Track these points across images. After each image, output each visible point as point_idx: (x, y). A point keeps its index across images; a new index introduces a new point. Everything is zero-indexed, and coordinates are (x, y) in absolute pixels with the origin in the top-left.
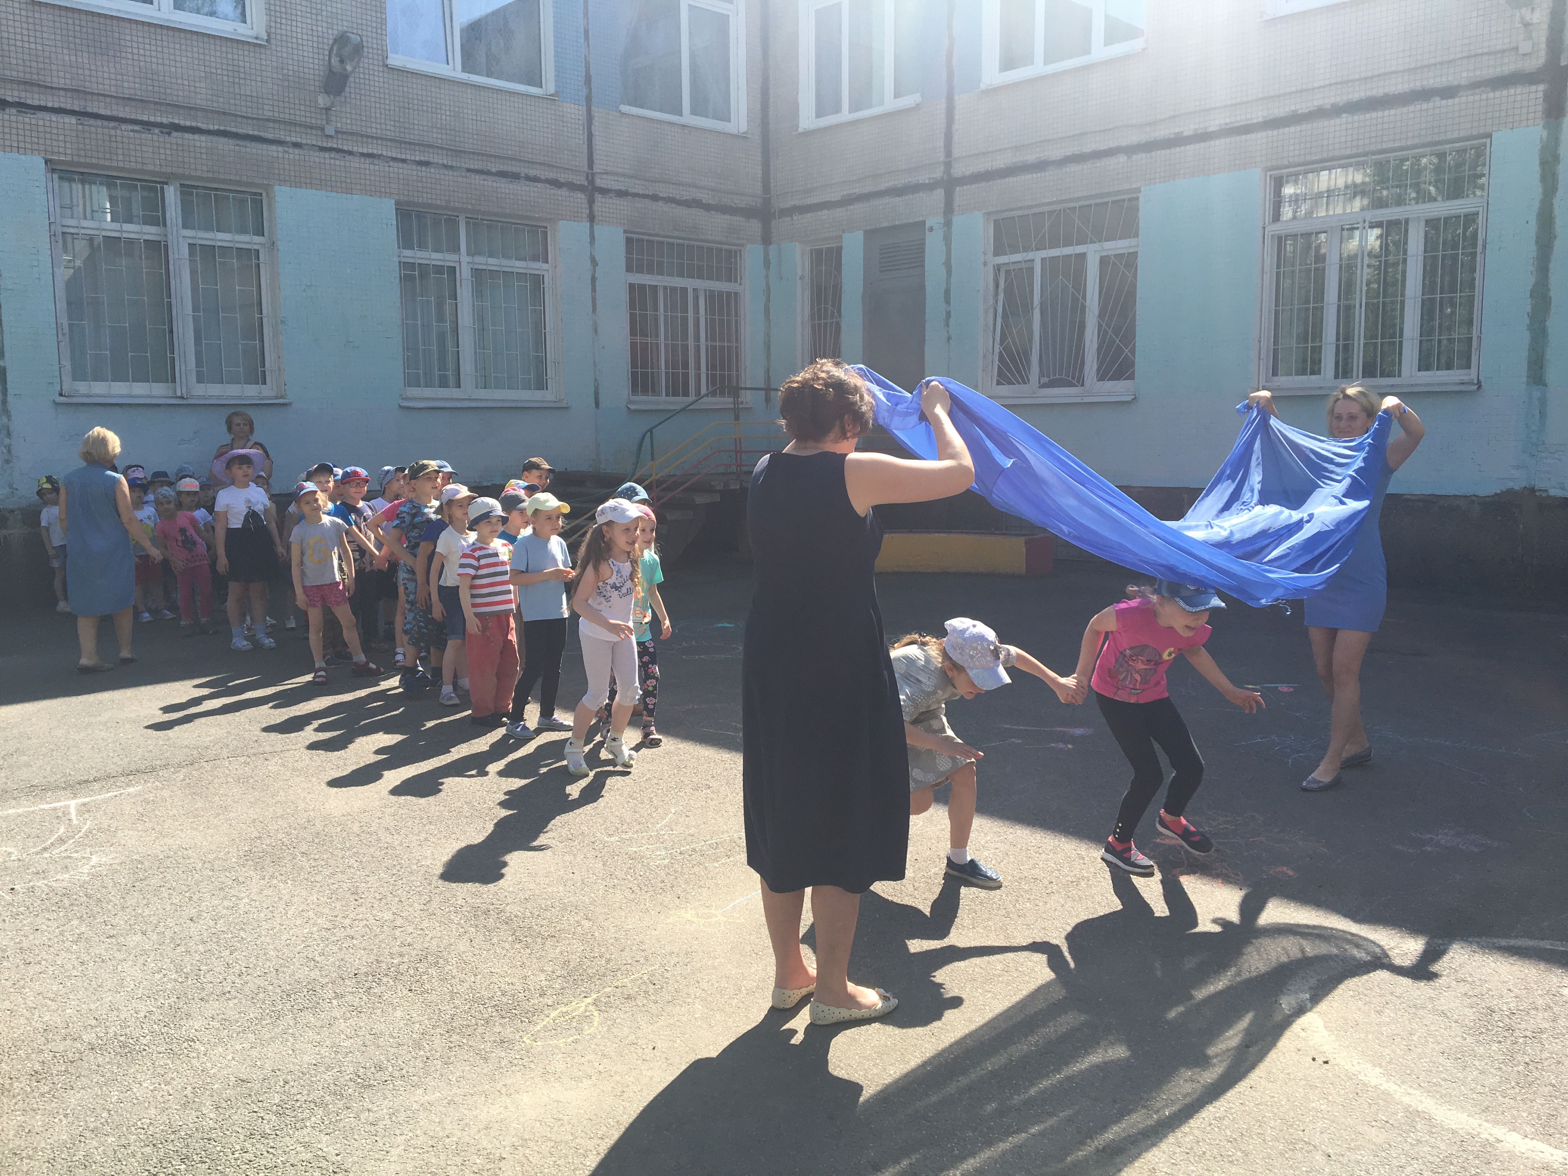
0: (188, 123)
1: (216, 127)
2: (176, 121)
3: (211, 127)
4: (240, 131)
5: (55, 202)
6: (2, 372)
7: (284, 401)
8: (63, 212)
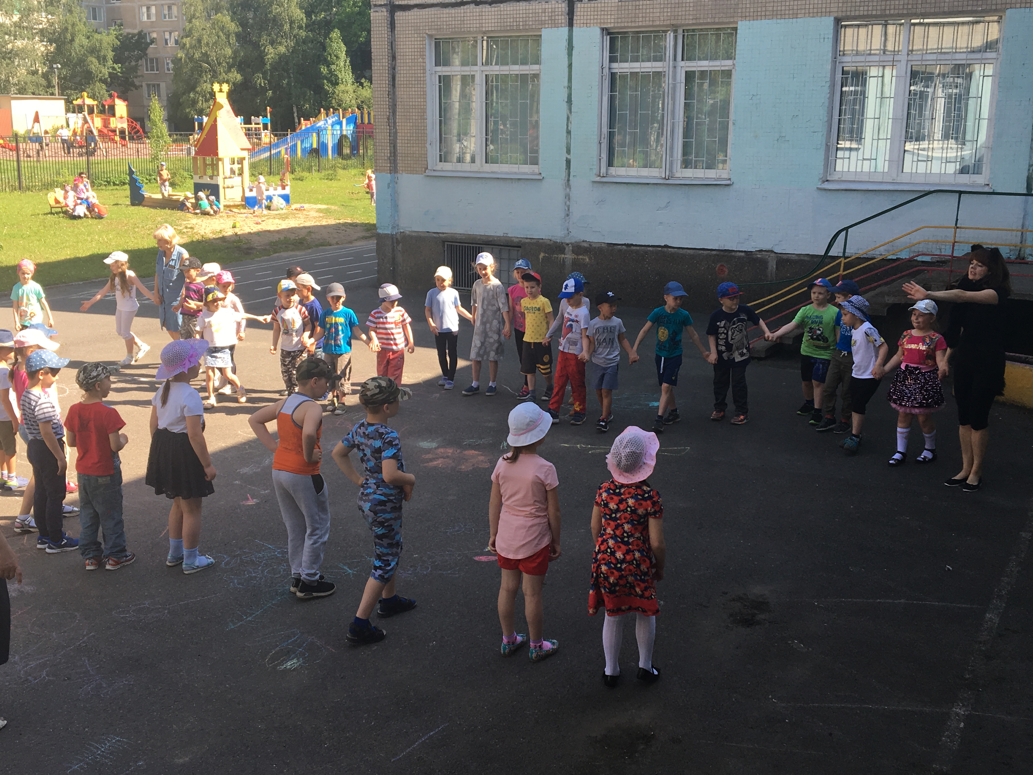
5: (607, 54)
6: (568, 162)
7: (728, 182)
8: (612, 59)
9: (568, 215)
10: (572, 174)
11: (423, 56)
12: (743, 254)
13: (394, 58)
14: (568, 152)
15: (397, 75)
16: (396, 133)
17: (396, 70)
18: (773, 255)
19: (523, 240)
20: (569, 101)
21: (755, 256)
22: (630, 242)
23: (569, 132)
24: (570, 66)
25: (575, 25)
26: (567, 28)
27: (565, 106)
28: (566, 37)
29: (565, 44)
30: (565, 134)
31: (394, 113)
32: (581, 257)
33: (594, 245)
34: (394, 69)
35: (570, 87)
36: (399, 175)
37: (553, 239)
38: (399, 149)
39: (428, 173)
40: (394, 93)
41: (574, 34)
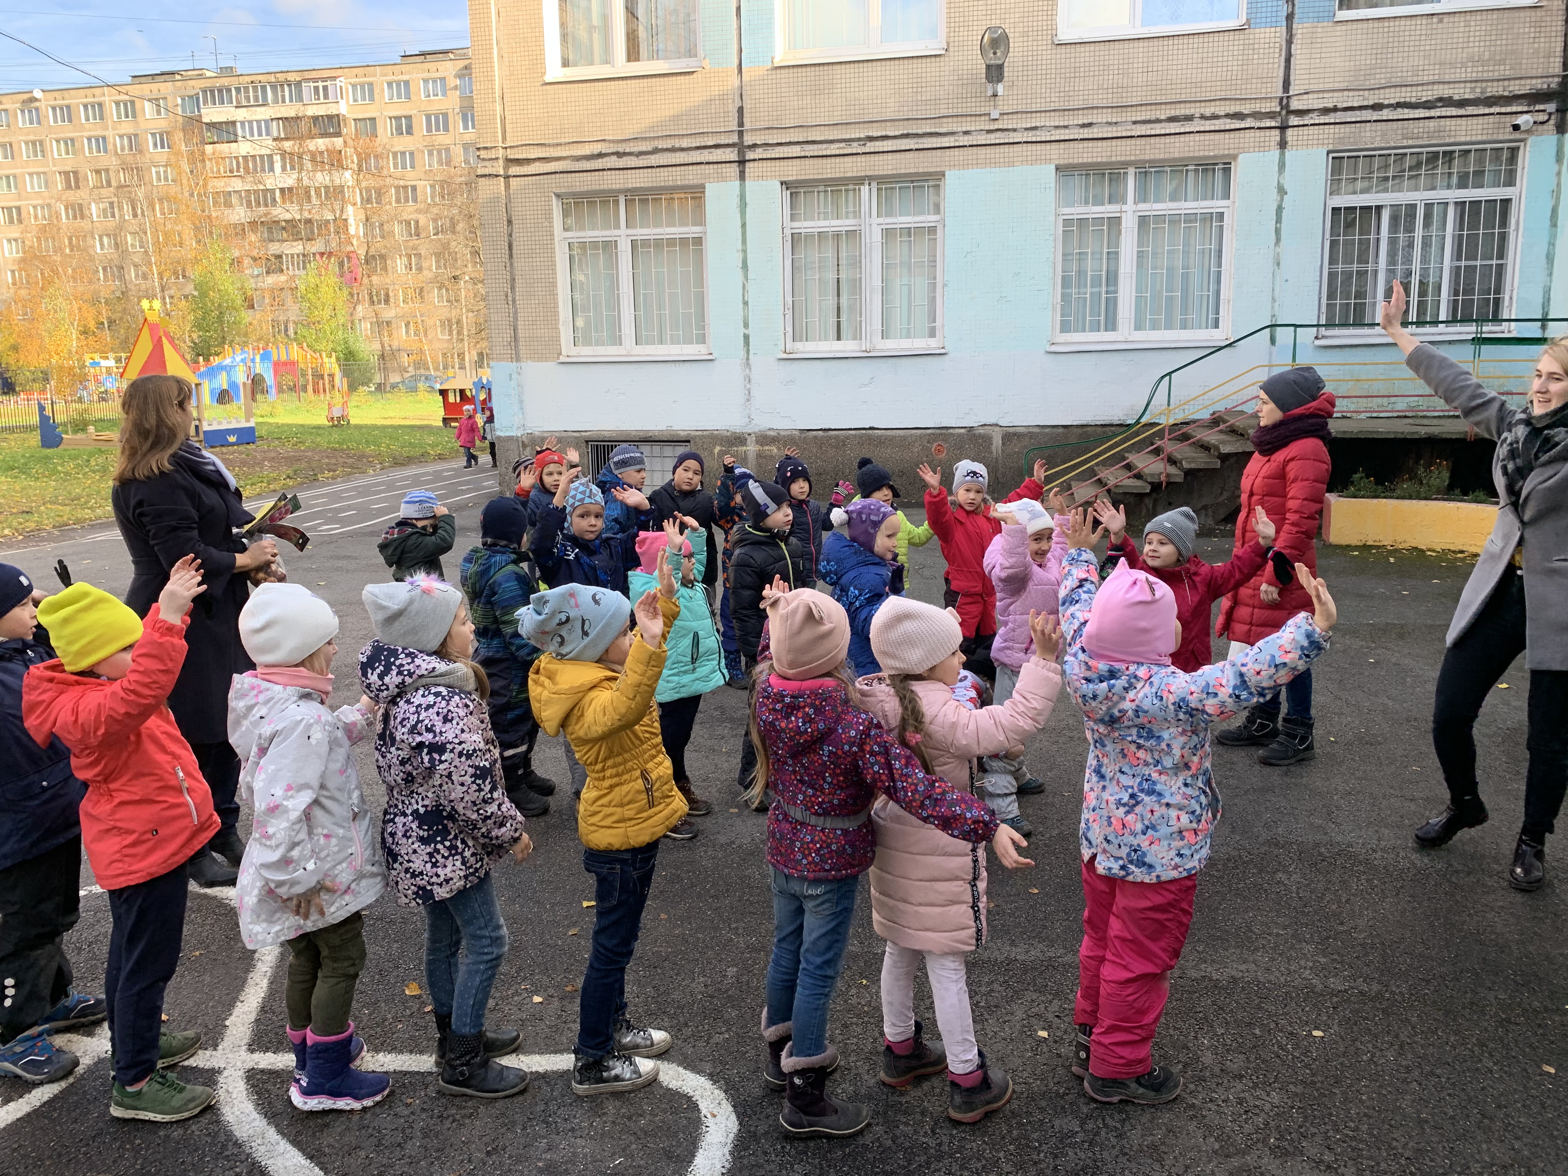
0: (879, 134)
1: (901, 132)
2: (870, 134)
3: (897, 133)
4: (920, 131)
5: (787, 211)
6: (746, 338)
7: (943, 351)
8: (793, 218)
9: (748, 400)
10: (751, 352)
11: (550, 219)
12: (963, 431)
13: (510, 222)
14: (746, 325)
15: (515, 244)
16: (516, 313)
17: (514, 236)
18: (998, 429)
19: (693, 433)
20: (745, 266)
21: (977, 432)
22: (827, 427)
23: (746, 303)
24: (744, 225)
25: (747, 179)
26: (738, 183)
27: (740, 273)
28: (738, 192)
29: (736, 201)
30: (741, 306)
31: (513, 288)
32: (767, 448)
33: (782, 433)
34: (510, 235)
35: (744, 251)
36: (523, 364)
37: (732, 429)
38: (521, 333)
39: (562, 359)
40: (511, 264)
41: (747, 189)
